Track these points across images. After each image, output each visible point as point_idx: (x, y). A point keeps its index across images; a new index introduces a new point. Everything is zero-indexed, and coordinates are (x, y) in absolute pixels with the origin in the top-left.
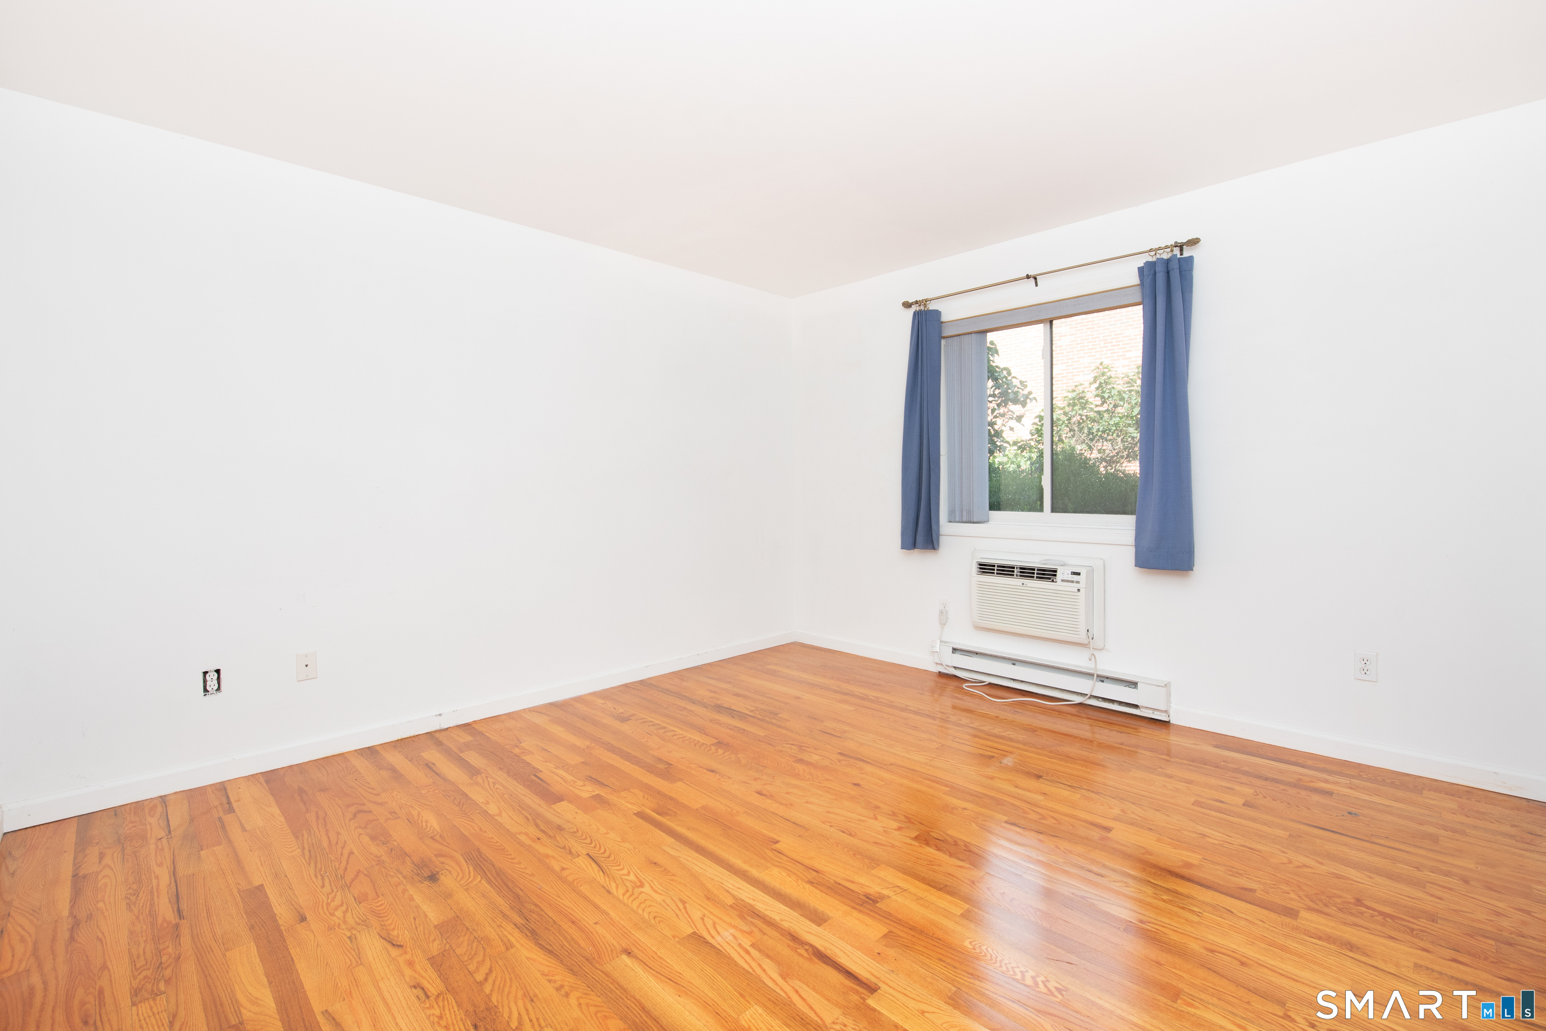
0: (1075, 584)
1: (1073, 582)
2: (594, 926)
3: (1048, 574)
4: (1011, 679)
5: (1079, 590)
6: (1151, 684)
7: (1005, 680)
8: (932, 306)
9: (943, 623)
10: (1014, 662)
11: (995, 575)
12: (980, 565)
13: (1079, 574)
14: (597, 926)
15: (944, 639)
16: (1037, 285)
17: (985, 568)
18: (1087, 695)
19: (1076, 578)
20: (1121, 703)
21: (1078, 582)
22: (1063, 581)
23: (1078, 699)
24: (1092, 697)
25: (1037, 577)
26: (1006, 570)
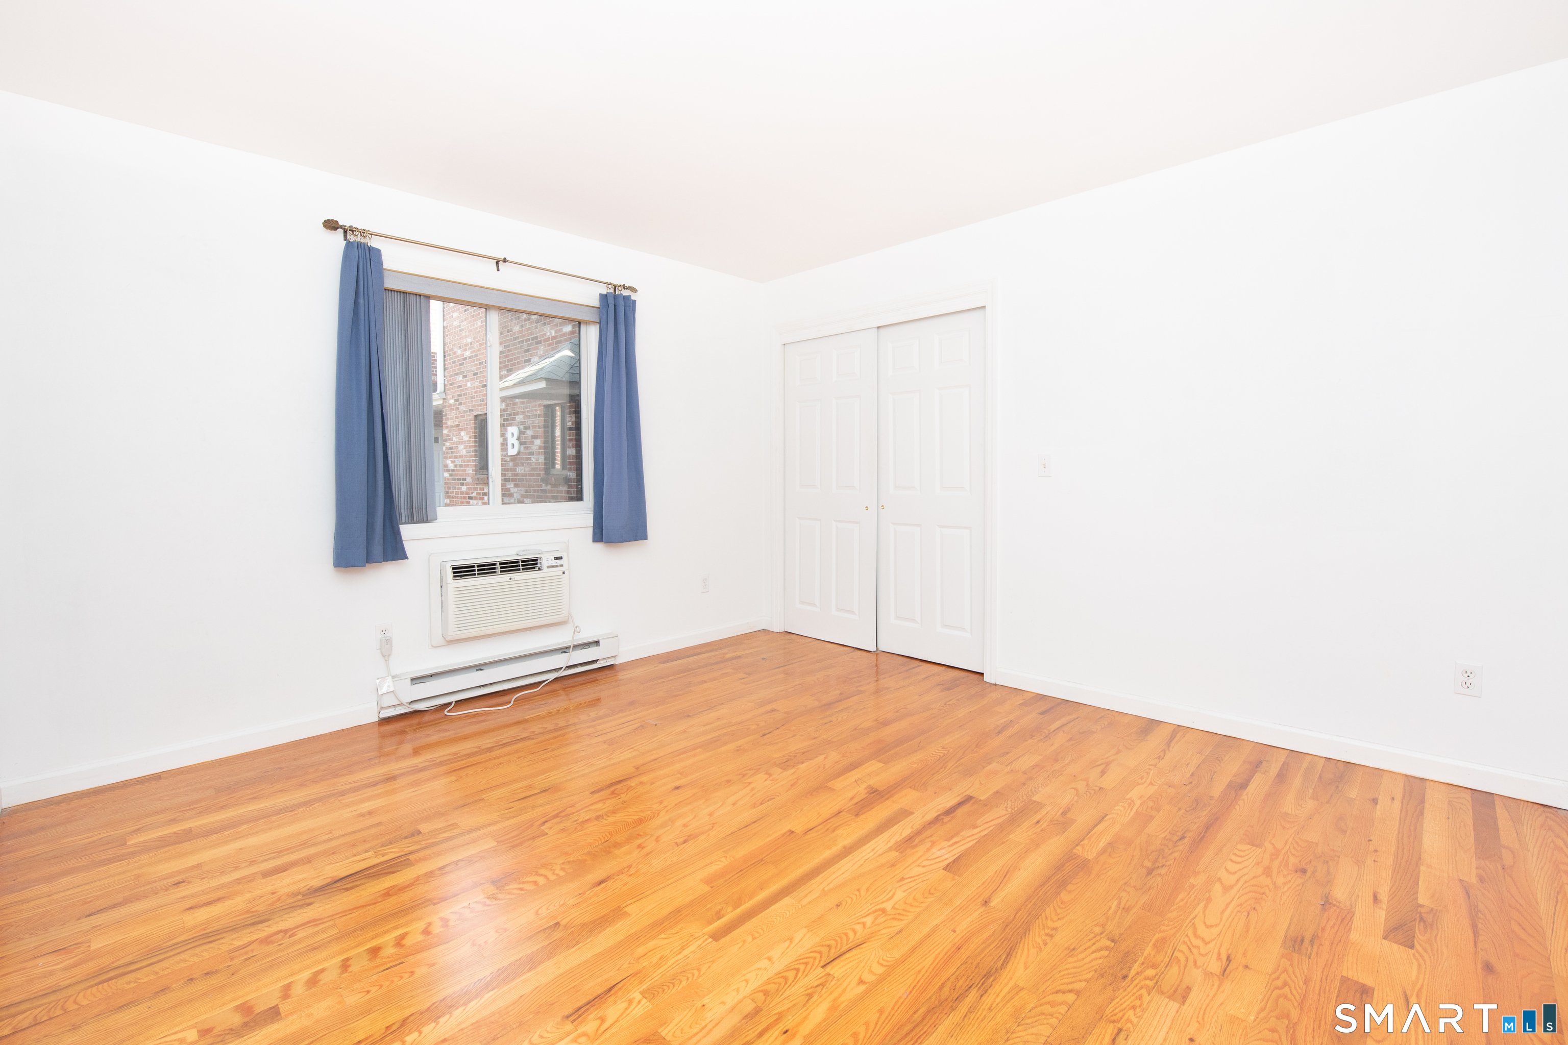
0: (559, 568)
1: (557, 566)
2: (957, 933)
3: (531, 564)
4: (480, 686)
5: (564, 573)
6: (609, 638)
7: (474, 690)
8: (374, 243)
9: (386, 656)
10: (479, 667)
11: (477, 576)
12: (453, 569)
13: (561, 558)
14: (957, 930)
15: (393, 673)
16: (498, 270)
17: (461, 571)
18: (562, 668)
19: (559, 562)
20: (582, 664)
21: (562, 566)
22: (548, 567)
23: (552, 676)
24: (569, 667)
25: (523, 569)
26: (487, 569)
